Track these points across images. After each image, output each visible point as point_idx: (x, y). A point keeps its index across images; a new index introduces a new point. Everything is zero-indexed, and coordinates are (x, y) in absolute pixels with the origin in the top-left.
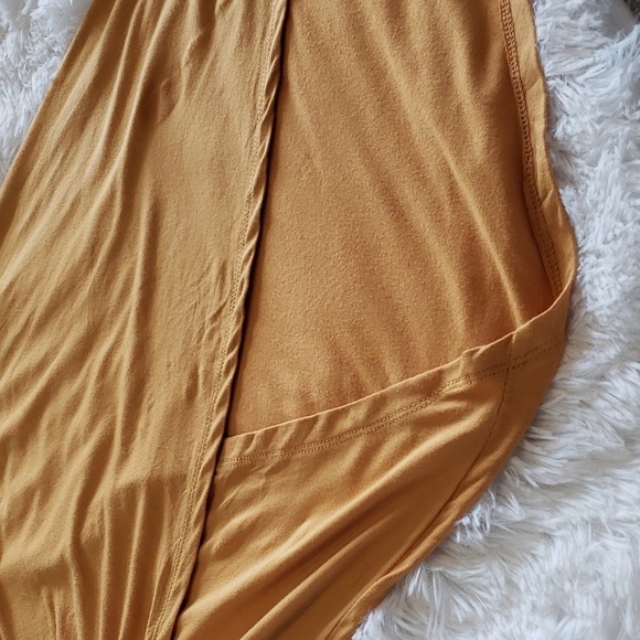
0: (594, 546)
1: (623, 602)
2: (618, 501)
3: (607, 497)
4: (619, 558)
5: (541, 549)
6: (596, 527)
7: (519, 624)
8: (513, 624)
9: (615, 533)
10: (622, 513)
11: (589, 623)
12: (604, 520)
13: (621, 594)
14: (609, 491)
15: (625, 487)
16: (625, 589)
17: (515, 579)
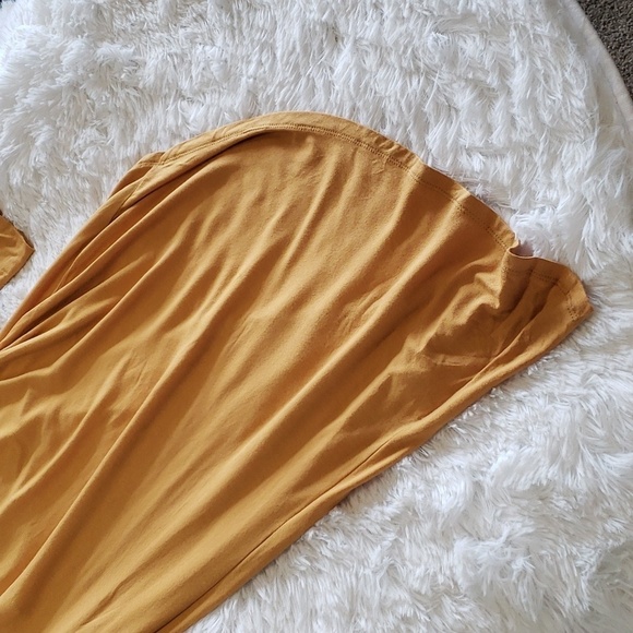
0: (549, 407)
1: (563, 439)
2: (567, 384)
3: (560, 381)
4: (563, 415)
5: (515, 407)
6: (551, 397)
7: (495, 450)
8: (491, 449)
9: (562, 401)
10: (568, 390)
11: (540, 449)
12: (556, 394)
13: (562, 434)
14: (562, 378)
15: (571, 376)
16: (564, 432)
17: (497, 423)
